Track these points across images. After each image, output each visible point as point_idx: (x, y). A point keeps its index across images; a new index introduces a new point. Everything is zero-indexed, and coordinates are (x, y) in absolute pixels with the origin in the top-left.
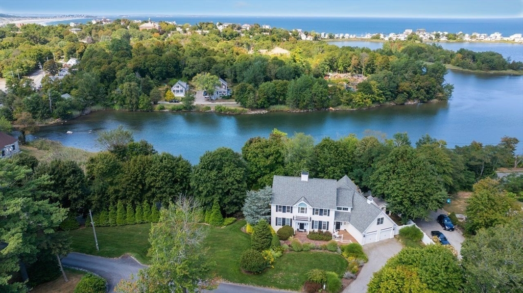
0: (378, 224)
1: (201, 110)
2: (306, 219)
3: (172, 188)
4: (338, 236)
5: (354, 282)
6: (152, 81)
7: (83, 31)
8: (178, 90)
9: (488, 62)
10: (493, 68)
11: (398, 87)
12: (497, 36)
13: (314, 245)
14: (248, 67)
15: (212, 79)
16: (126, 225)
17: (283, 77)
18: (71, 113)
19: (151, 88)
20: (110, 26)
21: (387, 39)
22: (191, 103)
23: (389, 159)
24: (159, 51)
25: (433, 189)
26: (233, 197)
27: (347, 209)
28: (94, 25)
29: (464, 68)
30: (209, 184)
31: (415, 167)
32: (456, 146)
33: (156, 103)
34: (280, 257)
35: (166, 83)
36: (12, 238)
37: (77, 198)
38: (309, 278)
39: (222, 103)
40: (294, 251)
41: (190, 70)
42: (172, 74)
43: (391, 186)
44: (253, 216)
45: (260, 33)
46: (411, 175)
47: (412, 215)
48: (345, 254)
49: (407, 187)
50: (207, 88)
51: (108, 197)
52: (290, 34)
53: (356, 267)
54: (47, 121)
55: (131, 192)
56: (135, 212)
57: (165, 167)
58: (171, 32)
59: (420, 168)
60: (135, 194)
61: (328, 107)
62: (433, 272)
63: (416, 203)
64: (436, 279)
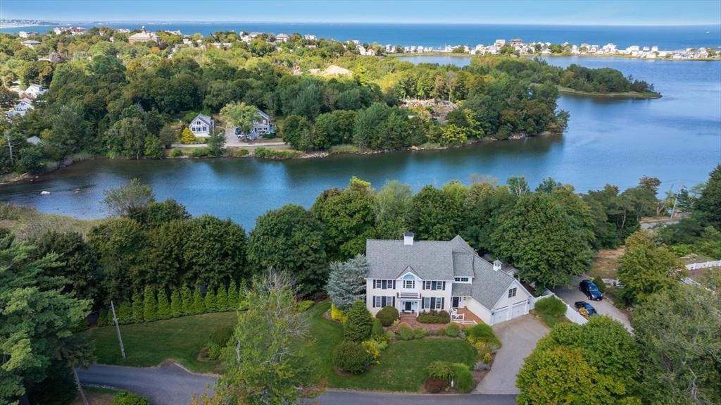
0: (510, 296)
1: (235, 156)
2: (414, 296)
3: (221, 264)
4: (457, 316)
5: (489, 374)
6: (160, 116)
7: (44, 45)
8: (199, 128)
9: (606, 82)
10: (612, 90)
11: (499, 116)
12: (610, 48)
13: (428, 330)
14: (297, 93)
15: (248, 111)
16: (158, 320)
17: (346, 107)
18: (45, 166)
19: (161, 126)
20: (84, 37)
21: (473, 52)
22: (220, 146)
23: (517, 211)
24: (165, 71)
25: (576, 247)
26: (309, 272)
27: (467, 280)
28: (59, 36)
29: (577, 90)
30: (276, 256)
31: (551, 220)
32: (589, 191)
33: (168, 147)
34: (386, 348)
35: (180, 118)
36: (16, 346)
37: (87, 285)
38: (431, 373)
39: (263, 144)
40: (403, 339)
41: (214, 98)
42: (187, 105)
43: (521, 246)
44: (343, 295)
45: (304, 46)
46: (546, 230)
47: (551, 282)
48: (471, 340)
49: (543, 246)
50: (241, 124)
51: (130, 282)
52: (345, 46)
53: (488, 354)
54: (6, 178)
55: (164, 272)
56: (170, 301)
57: (211, 235)
58: (176, 46)
59: (557, 220)
60: (170, 275)
61: (410, 145)
62: (603, 352)
63: (556, 267)
64: (608, 359)
